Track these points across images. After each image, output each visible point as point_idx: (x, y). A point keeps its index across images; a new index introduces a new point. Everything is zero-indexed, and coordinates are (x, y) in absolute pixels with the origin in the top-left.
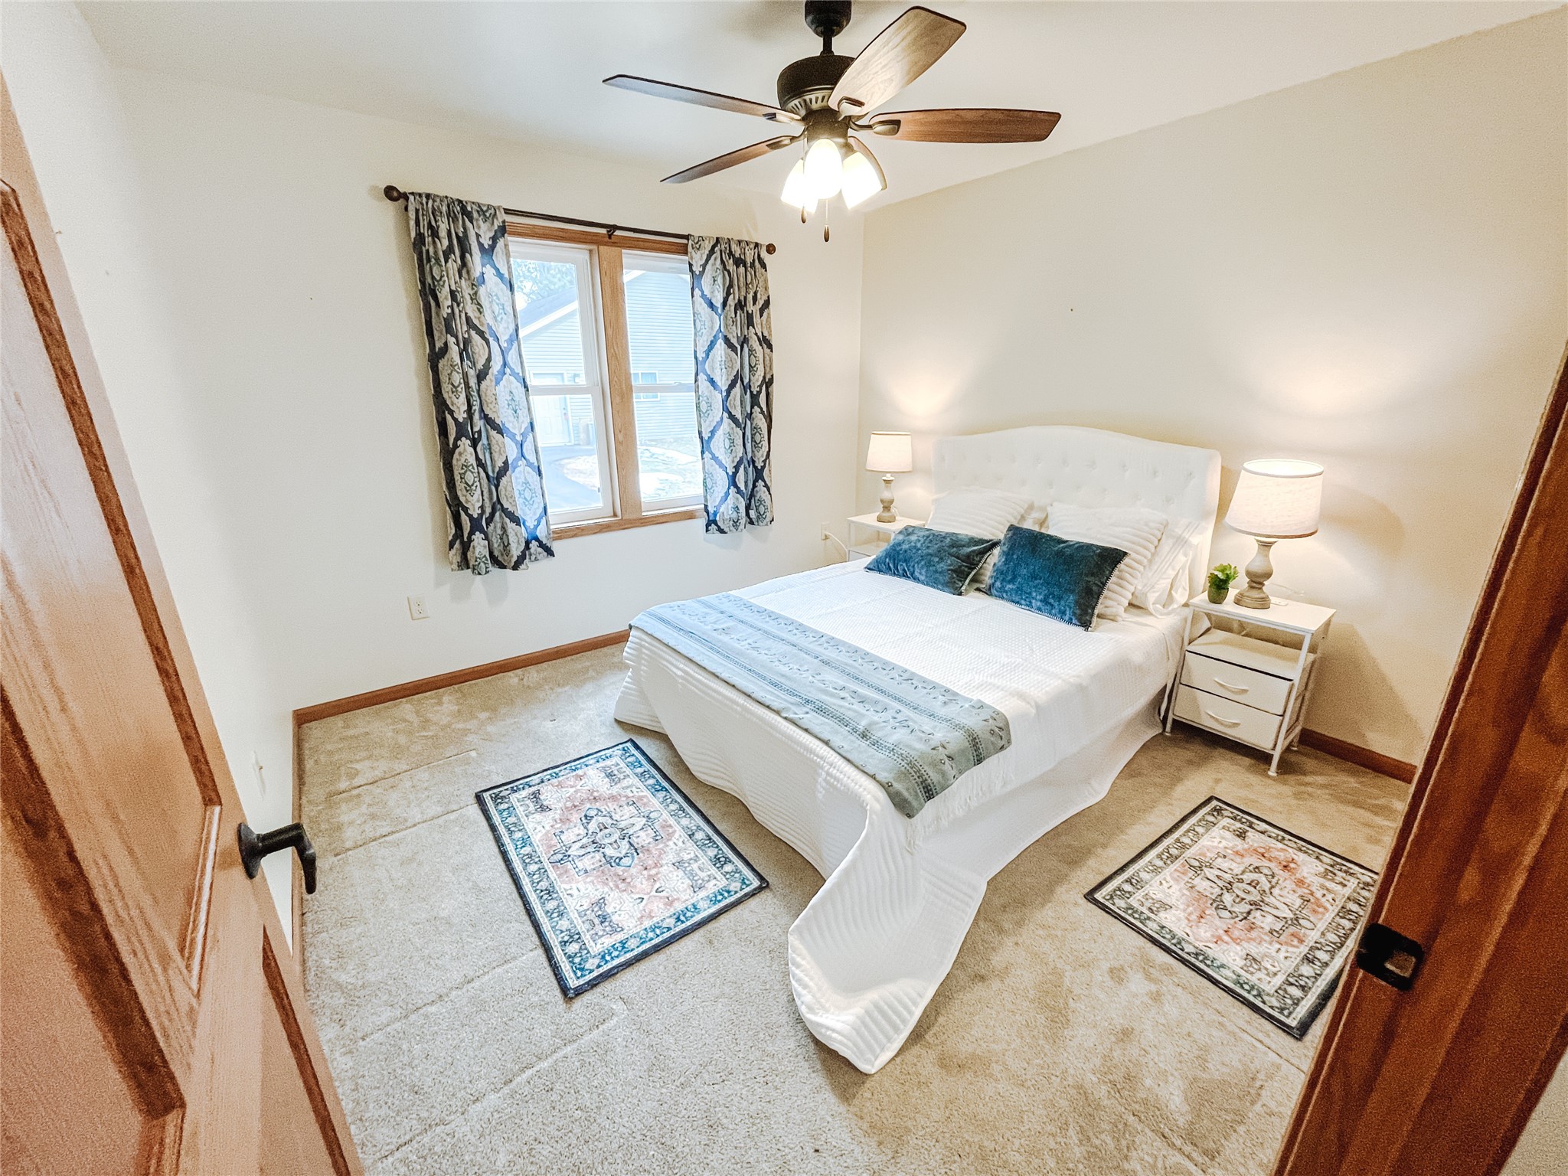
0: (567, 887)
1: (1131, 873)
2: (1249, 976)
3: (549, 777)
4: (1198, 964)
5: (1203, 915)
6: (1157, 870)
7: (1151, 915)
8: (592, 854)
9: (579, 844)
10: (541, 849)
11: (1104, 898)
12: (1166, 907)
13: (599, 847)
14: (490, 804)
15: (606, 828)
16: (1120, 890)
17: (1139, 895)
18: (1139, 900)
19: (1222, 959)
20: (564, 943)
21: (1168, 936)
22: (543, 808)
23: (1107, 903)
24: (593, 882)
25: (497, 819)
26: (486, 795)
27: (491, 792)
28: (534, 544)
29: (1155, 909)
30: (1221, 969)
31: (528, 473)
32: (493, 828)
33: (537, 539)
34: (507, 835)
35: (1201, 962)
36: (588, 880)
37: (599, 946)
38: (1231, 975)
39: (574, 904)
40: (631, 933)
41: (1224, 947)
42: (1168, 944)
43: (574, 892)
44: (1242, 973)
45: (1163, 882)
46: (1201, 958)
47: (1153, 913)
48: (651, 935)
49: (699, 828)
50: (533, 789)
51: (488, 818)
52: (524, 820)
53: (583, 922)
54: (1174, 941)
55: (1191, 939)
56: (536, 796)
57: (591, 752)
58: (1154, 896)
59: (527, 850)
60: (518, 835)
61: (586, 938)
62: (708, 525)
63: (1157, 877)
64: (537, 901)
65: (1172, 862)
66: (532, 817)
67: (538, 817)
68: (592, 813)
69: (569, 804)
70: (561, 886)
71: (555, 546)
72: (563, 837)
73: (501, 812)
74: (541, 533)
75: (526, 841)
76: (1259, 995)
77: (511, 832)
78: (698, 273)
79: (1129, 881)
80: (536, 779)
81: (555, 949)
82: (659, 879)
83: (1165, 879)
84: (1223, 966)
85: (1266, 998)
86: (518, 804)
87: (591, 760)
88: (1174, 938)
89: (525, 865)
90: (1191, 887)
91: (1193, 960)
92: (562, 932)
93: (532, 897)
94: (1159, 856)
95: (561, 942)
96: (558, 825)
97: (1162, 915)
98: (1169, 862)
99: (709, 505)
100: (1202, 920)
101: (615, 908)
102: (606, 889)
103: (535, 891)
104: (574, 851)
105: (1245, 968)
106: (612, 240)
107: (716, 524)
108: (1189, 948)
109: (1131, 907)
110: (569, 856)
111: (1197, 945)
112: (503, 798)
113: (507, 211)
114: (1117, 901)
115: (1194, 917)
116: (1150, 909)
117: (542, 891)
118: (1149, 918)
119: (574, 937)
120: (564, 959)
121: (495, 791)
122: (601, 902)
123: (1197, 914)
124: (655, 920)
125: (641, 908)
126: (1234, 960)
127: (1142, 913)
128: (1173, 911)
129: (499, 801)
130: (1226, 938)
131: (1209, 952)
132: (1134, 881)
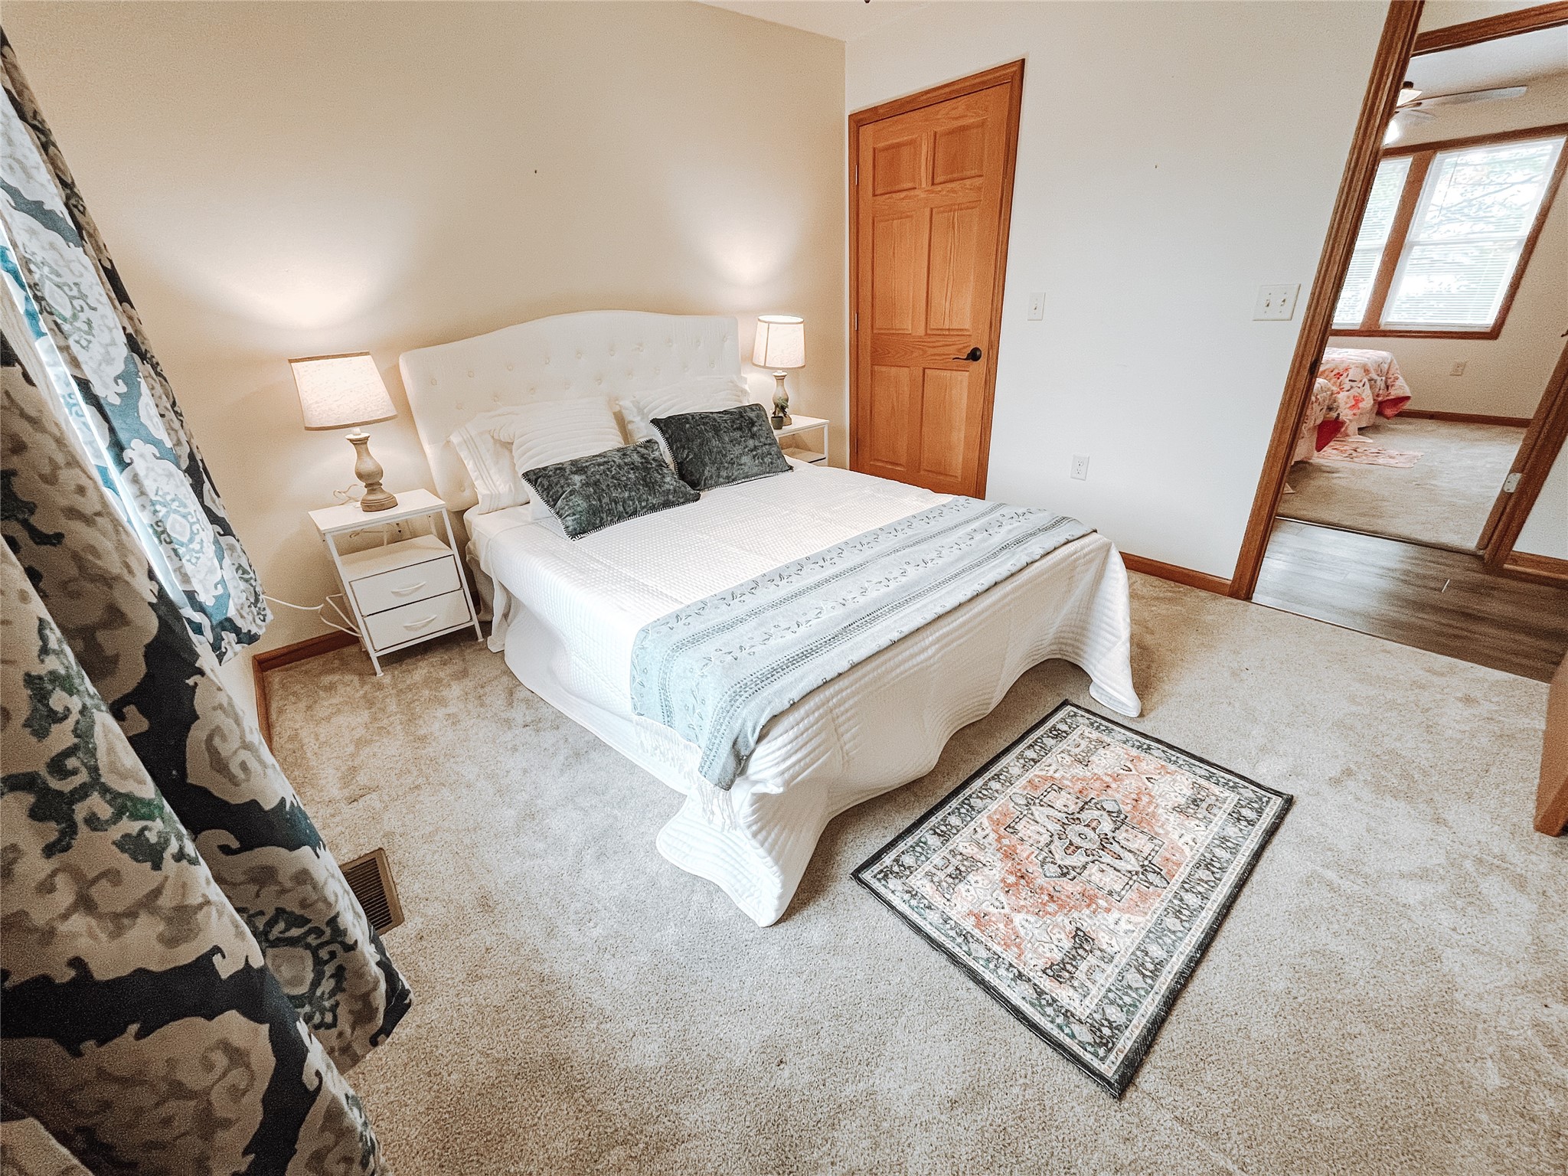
0: (1187, 849)
3: (1002, 971)
8: (1123, 842)
9: (1117, 863)
10: (1157, 905)
13: (1105, 842)
14: (1126, 1042)
15: (1071, 844)
20: (1251, 823)
22: (1082, 939)
24: (1162, 826)
25: (1150, 1006)
26: (1109, 1068)
27: (1096, 1063)
32: (1171, 1000)
34: (1168, 968)
36: (1161, 831)
37: (1227, 795)
39: (1202, 833)
40: (1192, 776)
43: (1188, 838)
48: (1181, 762)
49: (1021, 756)
50: (1046, 984)
51: (1157, 1024)
52: (1121, 960)
53: (1215, 815)
56: (1059, 971)
57: (907, 932)
59: (1171, 922)
60: (1156, 951)
61: (1229, 807)
64: (1230, 870)
66: (1109, 950)
67: (1103, 939)
68: (1052, 870)
69: (1052, 907)
70: (1189, 856)
72: (1117, 887)
73: (1131, 1009)
75: (1157, 932)
77: (1159, 965)
80: (1017, 994)
81: (1264, 826)
82: (1114, 772)
86: (1094, 992)
87: (930, 922)
89: (1194, 913)
92: (1241, 830)
93: (1230, 878)
95: (1253, 825)
96: (1102, 903)
99: (196, 586)
101: (1176, 797)
102: (1160, 811)
103: (1220, 880)
104: (1131, 863)
107: (237, 630)
110: (1143, 866)
112: (1094, 1030)
117: (1213, 873)
119: (1237, 817)
120: (1264, 815)
121: (1088, 1057)
122: (1179, 809)
124: (1164, 763)
125: (1159, 776)
129: (1106, 1031)
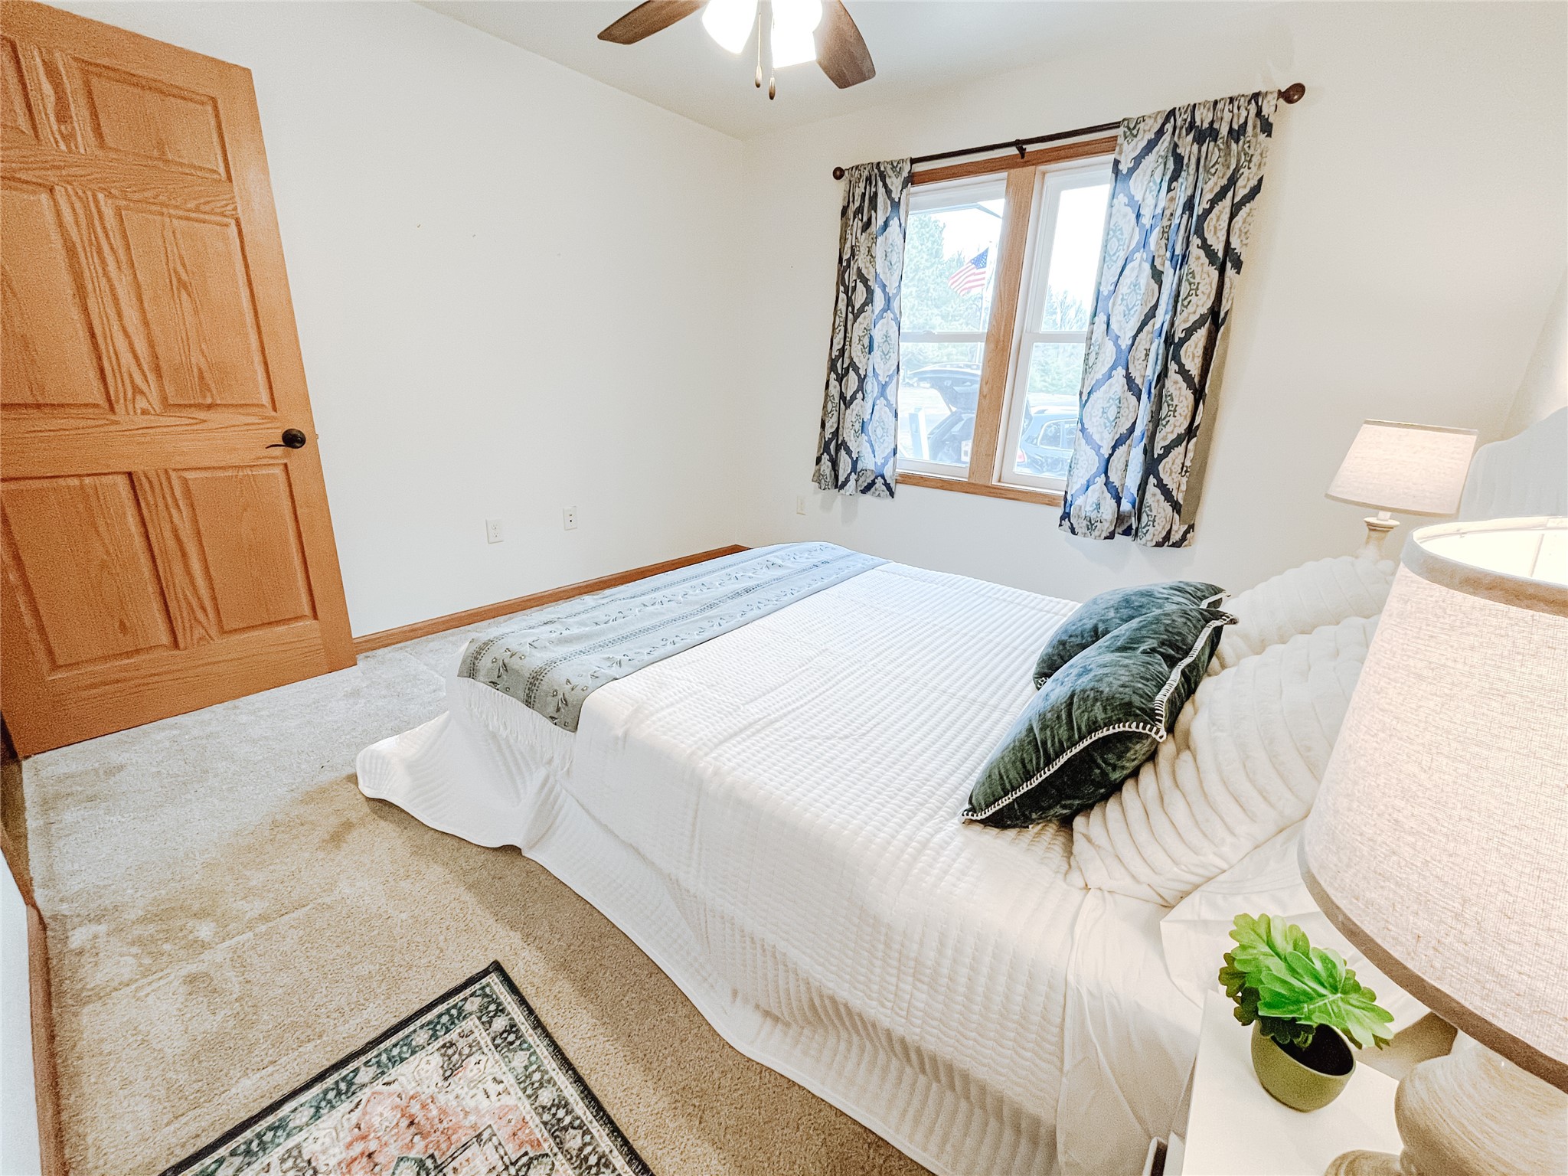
1: (530, 1040)
2: (280, 1151)
4: (336, 1077)
5: (413, 1129)
6: (530, 1084)
7: (440, 1042)
11: (488, 985)
12: (450, 1072)
16: (497, 1011)
17: (483, 1038)
18: (472, 1032)
19: (330, 1119)
21: (395, 1052)
23: (477, 986)
28: (880, 480)
29: (450, 1051)
30: (313, 1110)
31: (885, 413)
33: (883, 477)
35: (337, 1083)
38: (298, 1122)
41: (346, 1137)
42: (382, 1046)
44: (291, 1143)
45: (500, 1087)
46: (343, 1086)
47: (444, 1046)
54: (384, 1057)
55: (378, 1086)
58: (473, 1059)
62: (1062, 518)
63: (513, 1081)
65: (545, 1124)
71: (899, 489)
74: (888, 472)
76: (248, 1152)
78: (1124, 172)
79: (512, 1028)
83: (506, 1091)
84: (317, 1115)
85: (237, 1161)
88: (389, 1059)
90: (479, 1136)
91: (344, 1072)
94: (563, 1104)
97: (437, 1060)
98: (546, 1117)
100: (405, 1122)
105: (295, 1153)
106: (1026, 159)
108: (364, 1076)
109: (462, 1015)
111: (366, 1090)
113: (913, 161)
114: (477, 1001)
115: (415, 1108)
116: (452, 1044)
118: (435, 1036)
123: (420, 1118)
126: (316, 1140)
127: (448, 1031)
128: (437, 1077)
130: (358, 1148)
131: (347, 1106)
132: (512, 1038)
